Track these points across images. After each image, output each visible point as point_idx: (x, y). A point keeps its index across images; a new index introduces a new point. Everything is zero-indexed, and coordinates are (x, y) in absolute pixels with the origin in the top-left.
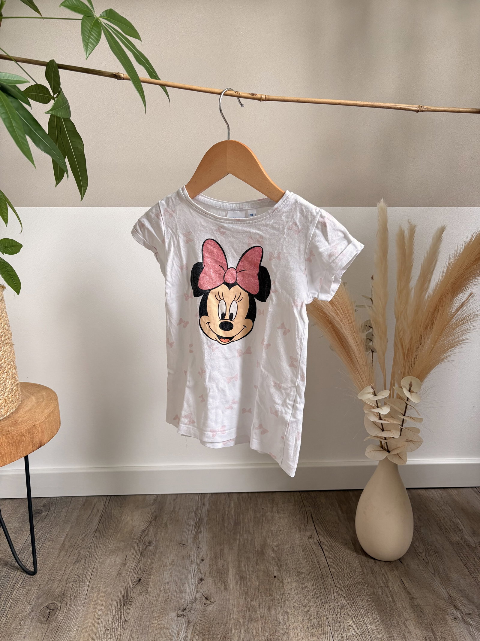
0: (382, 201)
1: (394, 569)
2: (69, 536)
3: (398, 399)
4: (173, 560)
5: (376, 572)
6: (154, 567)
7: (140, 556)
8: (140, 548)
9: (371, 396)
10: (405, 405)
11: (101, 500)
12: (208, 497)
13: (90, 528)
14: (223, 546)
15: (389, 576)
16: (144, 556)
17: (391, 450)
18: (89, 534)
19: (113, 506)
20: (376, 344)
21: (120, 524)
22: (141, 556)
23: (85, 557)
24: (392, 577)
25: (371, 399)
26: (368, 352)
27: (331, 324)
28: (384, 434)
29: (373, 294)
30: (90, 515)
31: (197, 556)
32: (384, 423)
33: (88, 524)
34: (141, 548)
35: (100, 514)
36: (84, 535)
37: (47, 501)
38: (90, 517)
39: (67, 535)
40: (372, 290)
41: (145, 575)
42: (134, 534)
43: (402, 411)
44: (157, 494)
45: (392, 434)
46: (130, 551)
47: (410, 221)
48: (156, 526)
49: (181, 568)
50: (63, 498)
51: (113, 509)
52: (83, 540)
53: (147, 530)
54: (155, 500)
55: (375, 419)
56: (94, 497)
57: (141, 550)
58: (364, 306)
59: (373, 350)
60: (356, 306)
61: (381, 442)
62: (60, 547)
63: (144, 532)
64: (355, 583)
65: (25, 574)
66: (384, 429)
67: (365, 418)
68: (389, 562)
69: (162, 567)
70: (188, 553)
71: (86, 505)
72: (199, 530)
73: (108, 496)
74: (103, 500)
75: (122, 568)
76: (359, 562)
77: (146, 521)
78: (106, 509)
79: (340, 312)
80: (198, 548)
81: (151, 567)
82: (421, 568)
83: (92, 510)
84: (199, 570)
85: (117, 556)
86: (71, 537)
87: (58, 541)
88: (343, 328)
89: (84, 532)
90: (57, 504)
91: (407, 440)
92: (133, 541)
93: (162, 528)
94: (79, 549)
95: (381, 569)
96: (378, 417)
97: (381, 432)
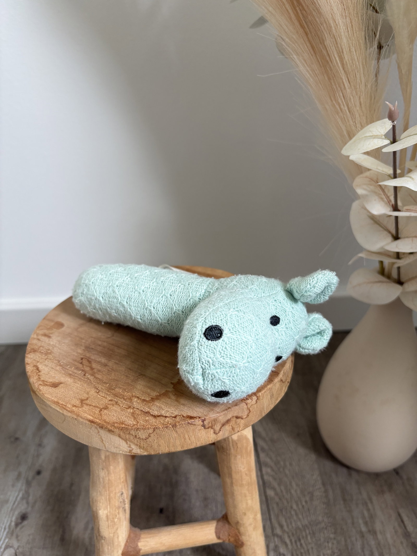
1: (385, 488)
5: (352, 496)
15: (376, 508)
17: (408, 279)
24: (382, 508)
28: (397, 247)
55: (383, 209)
64: (310, 525)
66: (400, 235)
68: (375, 474)
76: (321, 473)
84: (26, 496)
95: (359, 489)
96: (390, 205)
97: (392, 241)
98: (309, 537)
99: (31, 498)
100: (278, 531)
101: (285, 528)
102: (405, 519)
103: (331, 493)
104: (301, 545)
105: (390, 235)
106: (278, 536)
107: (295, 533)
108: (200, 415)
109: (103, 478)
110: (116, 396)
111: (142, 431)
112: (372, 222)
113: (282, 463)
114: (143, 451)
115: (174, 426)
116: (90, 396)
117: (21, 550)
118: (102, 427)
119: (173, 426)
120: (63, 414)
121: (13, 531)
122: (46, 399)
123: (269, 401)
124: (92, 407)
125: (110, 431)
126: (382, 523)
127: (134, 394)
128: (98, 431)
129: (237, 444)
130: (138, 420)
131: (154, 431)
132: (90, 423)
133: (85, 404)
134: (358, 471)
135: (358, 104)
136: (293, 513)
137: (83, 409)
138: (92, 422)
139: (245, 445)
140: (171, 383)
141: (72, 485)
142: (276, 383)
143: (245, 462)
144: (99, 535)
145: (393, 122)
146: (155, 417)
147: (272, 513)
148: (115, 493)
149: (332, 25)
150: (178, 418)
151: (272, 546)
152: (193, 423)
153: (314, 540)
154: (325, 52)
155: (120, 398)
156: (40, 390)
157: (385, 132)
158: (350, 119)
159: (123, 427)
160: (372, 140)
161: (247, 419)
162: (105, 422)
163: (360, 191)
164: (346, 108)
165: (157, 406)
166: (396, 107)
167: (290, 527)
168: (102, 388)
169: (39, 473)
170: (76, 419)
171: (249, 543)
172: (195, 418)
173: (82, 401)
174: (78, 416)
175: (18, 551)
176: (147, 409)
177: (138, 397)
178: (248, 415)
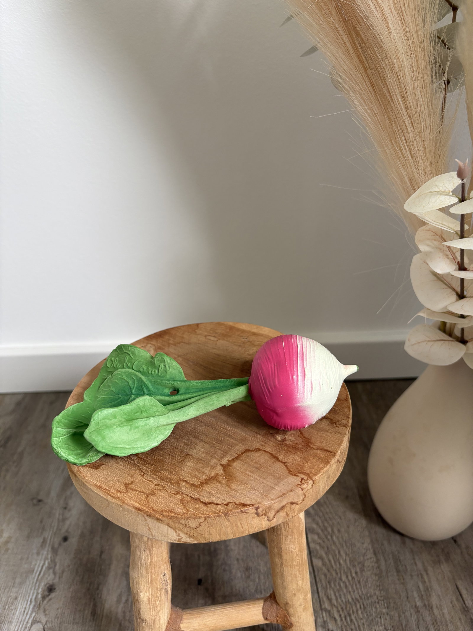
1: (442, 558)
4: (8, 537)
5: (406, 566)
9: (449, 202)
24: (437, 579)
28: (462, 307)
31: (57, 530)
64: (361, 598)
66: (465, 294)
76: (372, 541)
80: (65, 508)
84: (52, 565)
95: (414, 559)
96: (456, 262)
97: (457, 301)
98: (360, 612)
99: (57, 567)
100: (327, 605)
101: (334, 601)
102: (464, 592)
103: (383, 563)
104: (351, 620)
105: (454, 293)
106: (326, 610)
107: (344, 607)
108: (253, 502)
109: (145, 560)
110: (163, 480)
111: (192, 520)
112: (435, 278)
113: (330, 530)
114: (192, 540)
115: (227, 515)
116: (134, 479)
117: (49, 625)
118: (149, 516)
119: (225, 515)
120: (107, 500)
121: (40, 604)
122: (87, 483)
123: (325, 483)
124: (138, 493)
125: (158, 520)
126: (438, 596)
127: (181, 477)
128: (146, 519)
129: (288, 524)
130: (188, 508)
131: (205, 520)
132: (136, 511)
133: (129, 489)
134: (412, 539)
135: (422, 149)
136: (342, 585)
137: (128, 495)
138: (139, 509)
139: (297, 524)
140: (221, 465)
141: (102, 553)
142: (332, 465)
143: (296, 542)
144: (140, 618)
145: (462, 180)
146: (205, 504)
147: (319, 585)
148: (158, 575)
149: (396, 63)
150: (230, 505)
151: (320, 621)
152: (246, 511)
153: (366, 616)
154: (385, 90)
155: (167, 482)
156: (81, 472)
157: (453, 188)
158: (413, 166)
159: (172, 516)
160: (438, 196)
161: (302, 504)
162: (153, 510)
163: (423, 248)
164: (408, 153)
165: (207, 491)
166: (466, 164)
167: (339, 600)
168: (146, 470)
169: (65, 539)
170: (121, 506)
171: (298, 624)
172: (248, 505)
173: (126, 485)
174: (123, 502)
175: (46, 626)
176: (197, 496)
177: (186, 481)
178: (303, 500)
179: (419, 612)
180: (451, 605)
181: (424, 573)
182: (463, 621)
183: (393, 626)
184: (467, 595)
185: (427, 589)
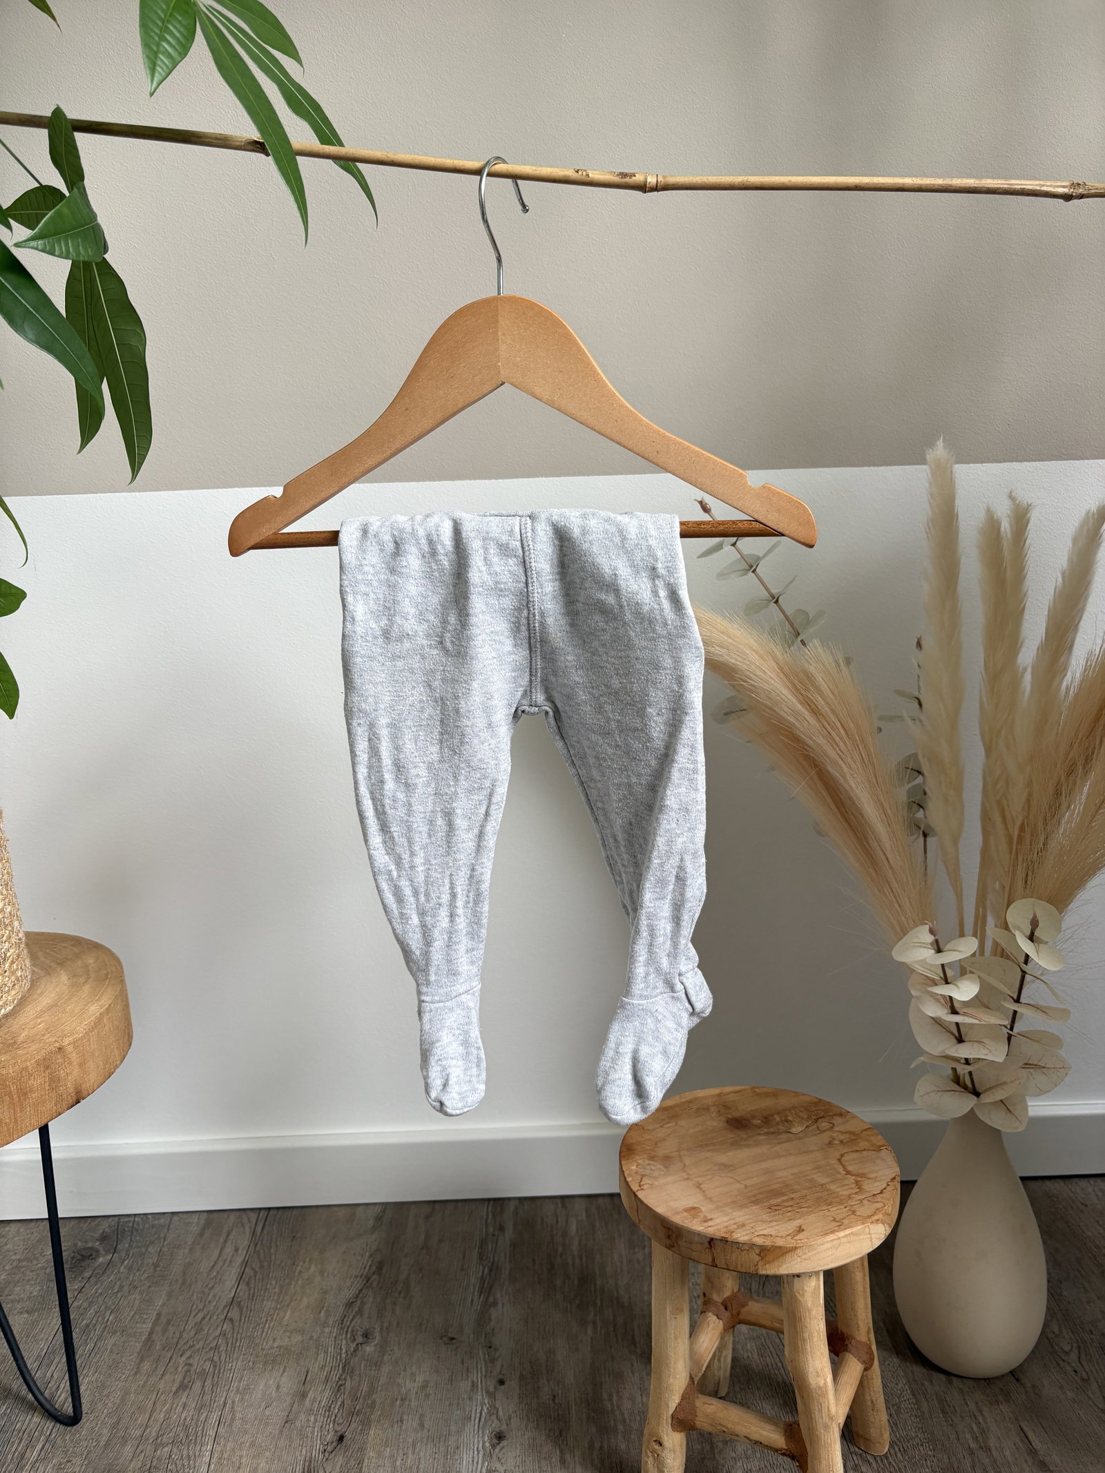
0: (940, 443)
1: (1000, 1398)
2: (164, 1319)
3: (998, 958)
4: (424, 1381)
5: (954, 1407)
6: (378, 1401)
7: (340, 1371)
8: (341, 1349)
9: (929, 953)
10: (1020, 973)
11: (245, 1220)
12: (512, 1208)
13: (215, 1296)
14: (552, 1341)
15: (988, 1421)
16: (352, 1372)
17: (983, 1089)
18: (214, 1314)
19: (274, 1237)
20: (935, 813)
21: (289, 1284)
22: (344, 1372)
23: (203, 1375)
24: (996, 1421)
25: (928, 961)
26: (913, 838)
27: (816, 766)
28: (963, 1051)
29: (921, 685)
30: (215, 1263)
31: (486, 1372)
32: (963, 1024)
33: (210, 1286)
34: (344, 1351)
35: (242, 1258)
36: (200, 1315)
37: (110, 1227)
38: (217, 1268)
39: (159, 1315)
40: (919, 676)
41: (353, 1425)
42: (327, 1311)
43: (1009, 989)
44: (383, 1203)
45: (986, 1051)
46: (317, 1359)
47: (1013, 494)
48: (381, 1287)
49: (447, 1403)
50: (150, 1217)
51: (273, 1244)
52: (199, 1327)
53: (359, 1302)
54: (379, 1218)
55: (942, 1013)
56: (226, 1214)
57: (344, 1355)
58: (900, 718)
59: (926, 832)
60: (881, 718)
61: (954, 1070)
62: (141, 1350)
63: (350, 1307)
65: (52, 1424)
66: (963, 1038)
67: (911, 1009)
68: (985, 1379)
69: (398, 1403)
70: (463, 1363)
71: (206, 1235)
72: (491, 1299)
73: (260, 1209)
74: (249, 1219)
75: (296, 1405)
77: (357, 1277)
78: (256, 1244)
79: (839, 735)
80: (490, 1347)
81: (370, 1402)
82: (1070, 1395)
83: (222, 1249)
84: (493, 1411)
85: (284, 1371)
86: (168, 1322)
87: (135, 1332)
88: (848, 776)
89: (202, 1307)
90: (135, 1232)
91: (1027, 1065)
92: (323, 1332)
93: (397, 1295)
94: (188, 1354)
95: (964, 1399)
96: (946, 1007)
97: (955, 1045)
99: (501, 1413)
102: (1030, 1434)
103: (924, 1404)
105: (953, 1038)
121: (490, 1453)
126: (998, 1438)
134: (961, 1377)
145: (935, 934)
149: (875, 830)
154: (868, 846)
157: (929, 942)
160: (919, 949)
163: (914, 992)
166: (935, 925)
169: (501, 1382)
179: (974, 1454)
180: (1014, 1447)
181: (978, 1414)
182: (1029, 1463)
183: (941, 1469)
184: (1034, 1437)
185: (983, 1432)
